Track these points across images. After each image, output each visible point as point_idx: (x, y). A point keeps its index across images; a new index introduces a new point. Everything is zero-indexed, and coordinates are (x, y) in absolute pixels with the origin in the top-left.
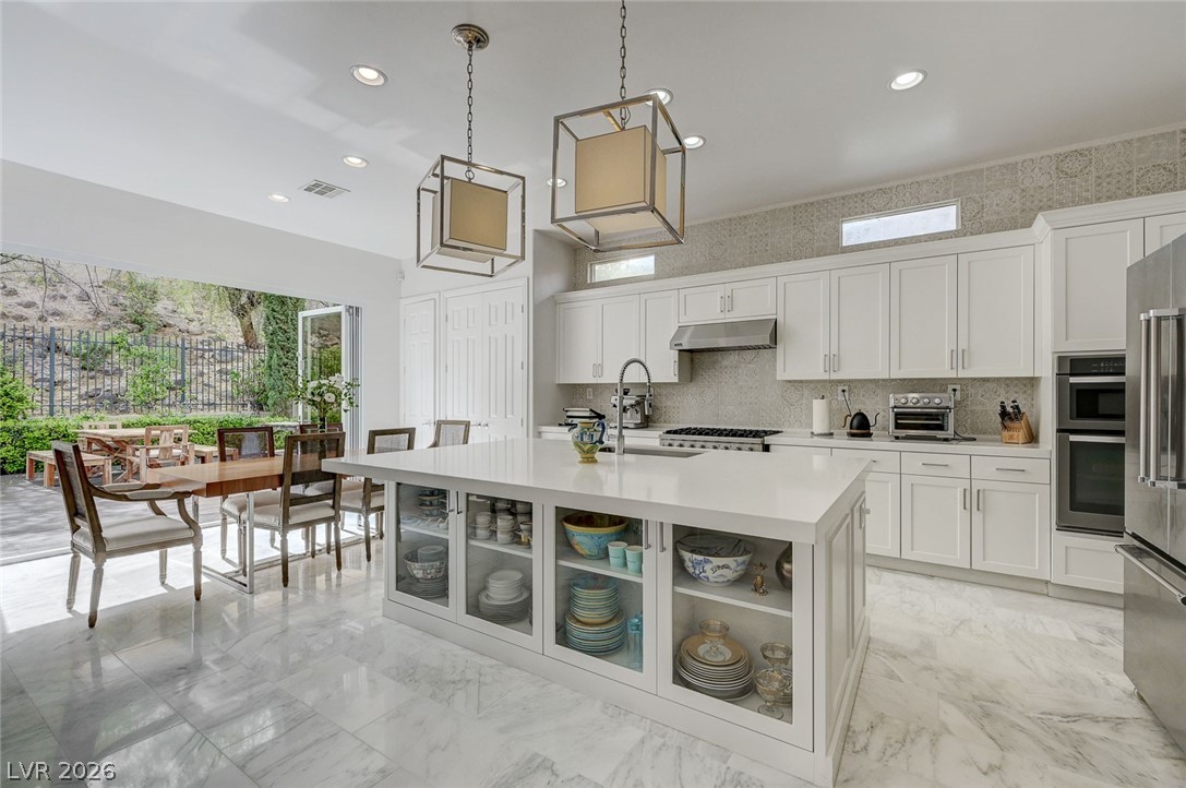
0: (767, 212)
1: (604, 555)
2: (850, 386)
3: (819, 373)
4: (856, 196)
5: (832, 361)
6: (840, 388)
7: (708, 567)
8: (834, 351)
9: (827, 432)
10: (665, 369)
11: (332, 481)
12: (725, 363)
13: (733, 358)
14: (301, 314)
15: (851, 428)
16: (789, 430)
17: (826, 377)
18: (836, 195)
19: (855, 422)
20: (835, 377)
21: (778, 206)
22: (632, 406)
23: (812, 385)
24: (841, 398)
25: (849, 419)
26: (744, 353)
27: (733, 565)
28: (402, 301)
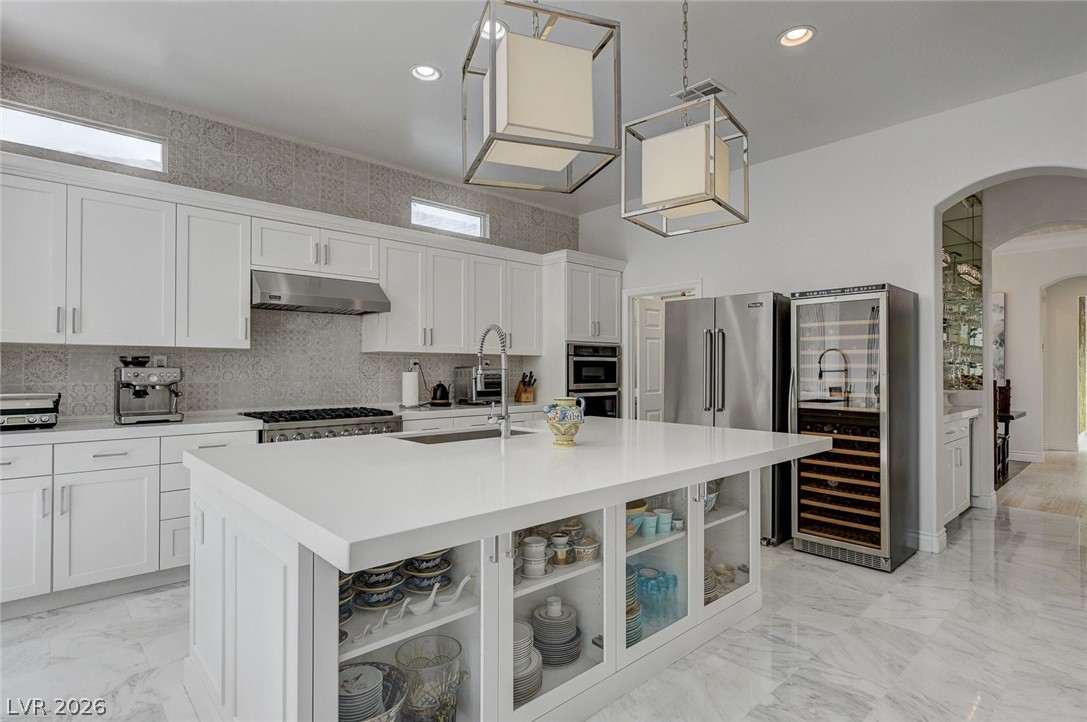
2: (420, 359)
3: (418, 346)
4: (424, 180)
5: (429, 334)
6: (412, 361)
8: (431, 325)
9: (417, 404)
12: (290, 326)
18: (408, 171)
23: (388, 358)
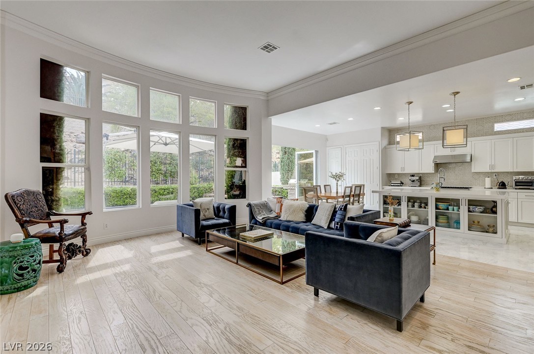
0: (466, 120)
1: (448, 209)
2: (498, 174)
3: (488, 170)
4: (500, 116)
5: (492, 166)
6: (494, 175)
7: (476, 209)
8: (493, 163)
9: (490, 187)
10: (429, 168)
11: (348, 198)
13: (454, 165)
14: (296, 153)
15: (499, 186)
16: (475, 187)
17: (490, 171)
18: (492, 116)
19: (500, 185)
20: (493, 171)
21: (470, 119)
22: (417, 180)
23: (485, 174)
24: (494, 177)
25: (498, 184)
26: (458, 164)
27: (481, 209)
28: (327, 148)
